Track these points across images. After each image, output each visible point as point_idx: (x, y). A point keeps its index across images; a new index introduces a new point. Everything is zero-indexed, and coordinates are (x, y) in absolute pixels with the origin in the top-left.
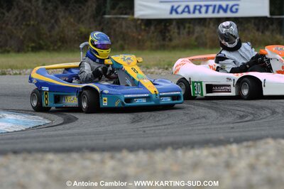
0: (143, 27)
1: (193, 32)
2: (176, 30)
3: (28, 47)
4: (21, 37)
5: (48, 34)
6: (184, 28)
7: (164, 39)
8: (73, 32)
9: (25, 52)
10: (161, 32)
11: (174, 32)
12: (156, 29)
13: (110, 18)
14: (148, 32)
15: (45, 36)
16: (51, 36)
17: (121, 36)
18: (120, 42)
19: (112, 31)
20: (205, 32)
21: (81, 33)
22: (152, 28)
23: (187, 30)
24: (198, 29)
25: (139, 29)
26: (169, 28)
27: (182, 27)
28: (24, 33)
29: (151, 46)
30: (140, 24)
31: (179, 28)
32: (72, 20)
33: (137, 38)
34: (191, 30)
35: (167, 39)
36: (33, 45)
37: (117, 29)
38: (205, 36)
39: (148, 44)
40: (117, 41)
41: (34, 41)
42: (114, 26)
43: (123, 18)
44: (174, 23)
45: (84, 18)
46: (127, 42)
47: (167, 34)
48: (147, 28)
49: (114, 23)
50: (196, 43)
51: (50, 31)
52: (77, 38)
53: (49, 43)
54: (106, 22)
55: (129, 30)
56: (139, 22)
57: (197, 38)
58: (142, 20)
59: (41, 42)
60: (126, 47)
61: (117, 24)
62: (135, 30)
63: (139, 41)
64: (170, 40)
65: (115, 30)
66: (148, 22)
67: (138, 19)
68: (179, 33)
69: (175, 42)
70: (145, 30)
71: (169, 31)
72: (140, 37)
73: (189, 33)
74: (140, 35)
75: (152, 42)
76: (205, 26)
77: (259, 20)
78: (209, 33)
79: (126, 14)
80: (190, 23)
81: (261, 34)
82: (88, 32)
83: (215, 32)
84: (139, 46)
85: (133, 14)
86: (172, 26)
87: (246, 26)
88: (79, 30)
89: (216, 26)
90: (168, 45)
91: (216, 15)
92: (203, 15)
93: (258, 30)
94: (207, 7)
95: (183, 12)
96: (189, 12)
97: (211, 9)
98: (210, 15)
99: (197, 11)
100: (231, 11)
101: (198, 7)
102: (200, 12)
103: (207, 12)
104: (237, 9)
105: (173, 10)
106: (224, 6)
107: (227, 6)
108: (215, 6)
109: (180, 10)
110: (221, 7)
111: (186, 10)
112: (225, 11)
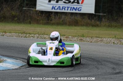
0: (40, 14)
1: (61, 18)
2: (54, 17)
6: (57, 16)
7: (48, 20)
8: (9, 14)
10: (47, 17)
11: (53, 17)
13: (26, 9)
14: (42, 16)
17: (30, 17)
18: (29, 20)
19: (26, 15)
20: (66, 18)
21: (13, 15)
22: (44, 15)
23: (58, 17)
24: (63, 17)
25: (38, 15)
26: (51, 15)
27: (56, 16)
29: (43, 23)
30: (39, 13)
31: (55, 16)
32: (9, 9)
33: (37, 19)
35: (50, 20)
37: (28, 14)
38: (66, 20)
39: (41, 21)
40: (28, 19)
42: (27, 13)
43: (31, 10)
44: (53, 13)
45: (14, 8)
46: (32, 20)
47: (50, 18)
49: (27, 11)
50: (62, 23)
52: (10, 17)
54: (24, 11)
55: (33, 15)
56: (38, 12)
57: (62, 21)
58: (39, 11)
60: (32, 22)
61: (28, 12)
62: (36, 15)
63: (37, 20)
64: (51, 20)
66: (42, 12)
67: (38, 11)
68: (55, 18)
69: (53, 21)
71: (51, 17)
72: (38, 18)
73: (59, 18)
74: (38, 17)
75: (43, 21)
76: (67, 16)
77: (90, 15)
78: (68, 19)
79: (33, 8)
80: (60, 14)
81: (90, 21)
82: (16, 15)
83: (70, 18)
84: (38, 22)
85: (36, 8)
86: (52, 15)
87: (84, 17)
88: (12, 13)
89: (71, 16)
90: (50, 23)
91: (71, 11)
92: (66, 11)
93: (89, 19)
94: (68, 7)
95: (57, 9)
96: (60, 9)
97: (69, 9)
98: (69, 11)
99: (63, 9)
100: (78, 10)
101: (64, 8)
102: (65, 10)
103: (68, 10)
104: (81, 10)
105: (53, 8)
106: (75, 8)
107: (77, 8)
108: (71, 7)
109: (56, 8)
110: (74, 8)
111: (59, 8)
112: (76, 10)
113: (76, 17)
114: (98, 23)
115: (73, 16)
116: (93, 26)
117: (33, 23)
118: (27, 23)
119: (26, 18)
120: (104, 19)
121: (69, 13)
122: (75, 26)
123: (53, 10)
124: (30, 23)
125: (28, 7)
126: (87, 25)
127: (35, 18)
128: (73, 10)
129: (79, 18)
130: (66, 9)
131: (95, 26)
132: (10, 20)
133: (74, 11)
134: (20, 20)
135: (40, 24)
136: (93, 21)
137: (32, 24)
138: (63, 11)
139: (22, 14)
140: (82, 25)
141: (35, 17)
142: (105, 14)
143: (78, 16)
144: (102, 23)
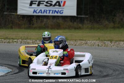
0: (21, 18)
1: (43, 22)
2: (36, 20)
6: (39, 20)
7: (30, 24)
10: (29, 21)
11: (35, 21)
12: (27, 19)
13: (7, 14)
14: (23, 21)
17: (11, 22)
18: (11, 25)
19: (7, 20)
20: (48, 22)
22: (25, 19)
23: (40, 20)
24: (45, 20)
25: (19, 19)
29: (25, 27)
30: (20, 17)
31: (37, 20)
34: (42, 20)
35: (31, 24)
37: (10, 19)
39: (23, 26)
40: (9, 24)
43: (12, 14)
44: (35, 17)
46: (14, 25)
47: (32, 22)
48: (23, 19)
49: (8, 16)
50: (44, 27)
54: (4, 16)
55: (15, 19)
56: (19, 16)
57: (44, 24)
58: (21, 15)
60: (13, 27)
61: (10, 17)
62: (17, 20)
63: (19, 25)
64: (33, 24)
65: (8, 19)
66: (24, 16)
67: (19, 15)
68: (37, 22)
69: (35, 25)
70: (22, 20)
71: (32, 21)
72: (20, 23)
74: (19, 22)
75: (25, 25)
76: (48, 19)
77: (72, 18)
78: (50, 22)
79: (14, 12)
80: (42, 17)
81: (72, 23)
83: (52, 22)
84: (19, 27)
85: (17, 13)
86: (34, 19)
87: (66, 20)
89: (53, 19)
90: (32, 27)
91: (53, 14)
92: (48, 14)
93: (71, 21)
94: (50, 11)
95: (39, 12)
96: (42, 13)
97: (51, 12)
98: (51, 14)
99: (45, 13)
100: (60, 13)
101: (46, 11)
102: (46, 13)
103: (49, 13)
104: (62, 13)
105: (35, 11)
106: (57, 11)
107: (58, 11)
108: (53, 11)
109: (37, 12)
110: (55, 11)
111: (40, 12)
112: (57, 13)
113: (58, 20)
114: (80, 25)
115: (55, 19)
116: (75, 28)
118: (8, 28)
119: (7, 24)
120: (87, 21)
121: (51, 16)
122: (58, 29)
123: (35, 14)
124: (12, 28)
125: (10, 12)
126: (69, 28)
128: (54, 13)
129: (60, 21)
130: (48, 12)
131: (78, 29)
133: (56, 14)
135: (22, 28)
136: (75, 23)
137: (14, 29)
138: (45, 14)
139: (3, 19)
140: (65, 28)
141: (17, 22)
142: (87, 16)
143: (60, 19)
144: (84, 26)
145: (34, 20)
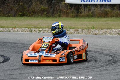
2: (83, 9)
3: (19, 14)
4: (16, 10)
5: (28, 9)
6: (87, 8)
7: (78, 13)
8: (38, 8)
9: (17, 17)
10: (77, 9)
11: (82, 10)
12: (74, 8)
13: (55, 3)
14: (71, 9)
15: (26, 10)
16: (29, 10)
17: (59, 10)
18: (59, 13)
19: (56, 8)
20: (96, 10)
21: (42, 9)
22: (73, 8)
24: (93, 8)
25: (67, 8)
28: (17, 8)
29: (72, 15)
31: (85, 8)
32: (38, 3)
34: (90, 9)
35: (79, 13)
36: (21, 13)
37: (58, 8)
39: (71, 14)
40: (57, 13)
41: (21, 12)
43: (60, 3)
44: (83, 5)
45: (43, 2)
46: (62, 13)
47: (80, 10)
48: (71, 8)
49: (56, 5)
50: (92, 15)
51: (28, 8)
52: (40, 11)
53: (28, 13)
54: (53, 4)
55: (63, 8)
56: (67, 5)
57: (92, 12)
58: (69, 4)
59: (24, 12)
61: (58, 6)
62: (65, 8)
63: (67, 13)
64: (81, 13)
65: (57, 8)
67: (67, 3)
68: (85, 10)
69: (83, 14)
70: (70, 8)
71: (80, 9)
72: (67, 11)
75: (73, 14)
76: (96, 7)
78: (98, 10)
79: (62, 1)
82: (45, 9)
83: (100, 10)
84: (67, 15)
85: (65, 1)
87: (114, 8)
88: (41, 8)
89: (101, 7)
90: (79, 15)
91: (101, 3)
92: (96, 3)
95: (87, 1)
96: (89, 1)
100: (108, 1)
102: (94, 1)
103: (97, 1)
104: (110, 1)
112: (105, 1)
113: (106, 8)
115: (103, 7)
117: (62, 17)
118: (56, 17)
119: (55, 12)
121: (99, 4)
124: (59, 16)
125: (57, 1)
126: (117, 16)
127: (65, 11)
129: (108, 9)
132: (40, 14)
134: (49, 14)
138: (93, 3)
139: (51, 8)
145: (82, 8)
